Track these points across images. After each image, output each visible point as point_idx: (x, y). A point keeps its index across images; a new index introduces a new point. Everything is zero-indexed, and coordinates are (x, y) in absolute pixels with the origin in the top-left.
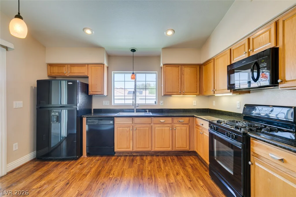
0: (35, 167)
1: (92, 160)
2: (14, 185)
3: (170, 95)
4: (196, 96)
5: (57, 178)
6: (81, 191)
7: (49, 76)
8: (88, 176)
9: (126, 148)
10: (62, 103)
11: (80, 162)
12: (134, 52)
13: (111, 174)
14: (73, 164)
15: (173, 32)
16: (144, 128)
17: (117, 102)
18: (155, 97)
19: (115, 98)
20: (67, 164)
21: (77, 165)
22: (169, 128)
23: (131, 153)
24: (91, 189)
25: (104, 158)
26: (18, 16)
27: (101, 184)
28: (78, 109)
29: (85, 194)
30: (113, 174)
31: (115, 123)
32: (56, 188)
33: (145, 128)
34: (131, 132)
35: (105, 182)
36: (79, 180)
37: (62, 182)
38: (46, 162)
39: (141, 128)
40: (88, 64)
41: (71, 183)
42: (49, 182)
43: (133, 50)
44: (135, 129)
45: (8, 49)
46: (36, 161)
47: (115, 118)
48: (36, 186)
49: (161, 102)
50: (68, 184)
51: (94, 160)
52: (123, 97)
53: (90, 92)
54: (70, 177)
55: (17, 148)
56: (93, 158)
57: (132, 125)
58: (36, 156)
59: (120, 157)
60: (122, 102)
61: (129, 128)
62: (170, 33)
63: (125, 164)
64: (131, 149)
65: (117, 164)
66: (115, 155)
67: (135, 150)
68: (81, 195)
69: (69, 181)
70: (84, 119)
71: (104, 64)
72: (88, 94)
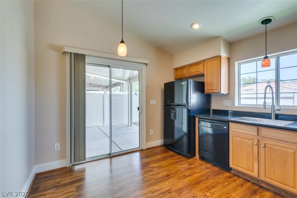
0: (160, 151)
1: (201, 165)
2: (144, 158)
5: (166, 166)
6: (172, 189)
7: (175, 79)
8: (187, 179)
9: (247, 170)
11: (190, 162)
13: (210, 192)
14: (184, 160)
16: (283, 149)
17: (243, 102)
19: (242, 96)
20: (179, 158)
21: (185, 163)
23: (257, 181)
24: (180, 194)
25: (216, 169)
27: (192, 195)
28: (189, 108)
29: (173, 194)
30: (213, 194)
31: (230, 129)
32: (159, 175)
33: (285, 149)
34: (256, 148)
35: (197, 196)
36: (178, 178)
37: (165, 172)
38: (168, 150)
39: (275, 147)
40: (204, 61)
41: (170, 177)
42: (159, 167)
43: (266, 21)
44: (263, 146)
45: (147, 64)
46: (164, 147)
48: (152, 165)
50: (168, 176)
51: (203, 167)
52: (255, 96)
53: (207, 91)
54: (174, 171)
55: (152, 134)
56: (203, 163)
57: (258, 138)
58: (164, 143)
59: (236, 178)
60: (253, 102)
61: (252, 142)
64: (255, 175)
65: (226, 183)
66: (232, 171)
67: (263, 178)
68: (170, 193)
69: (171, 174)
70: (197, 119)
71: (220, 57)
72: (204, 93)
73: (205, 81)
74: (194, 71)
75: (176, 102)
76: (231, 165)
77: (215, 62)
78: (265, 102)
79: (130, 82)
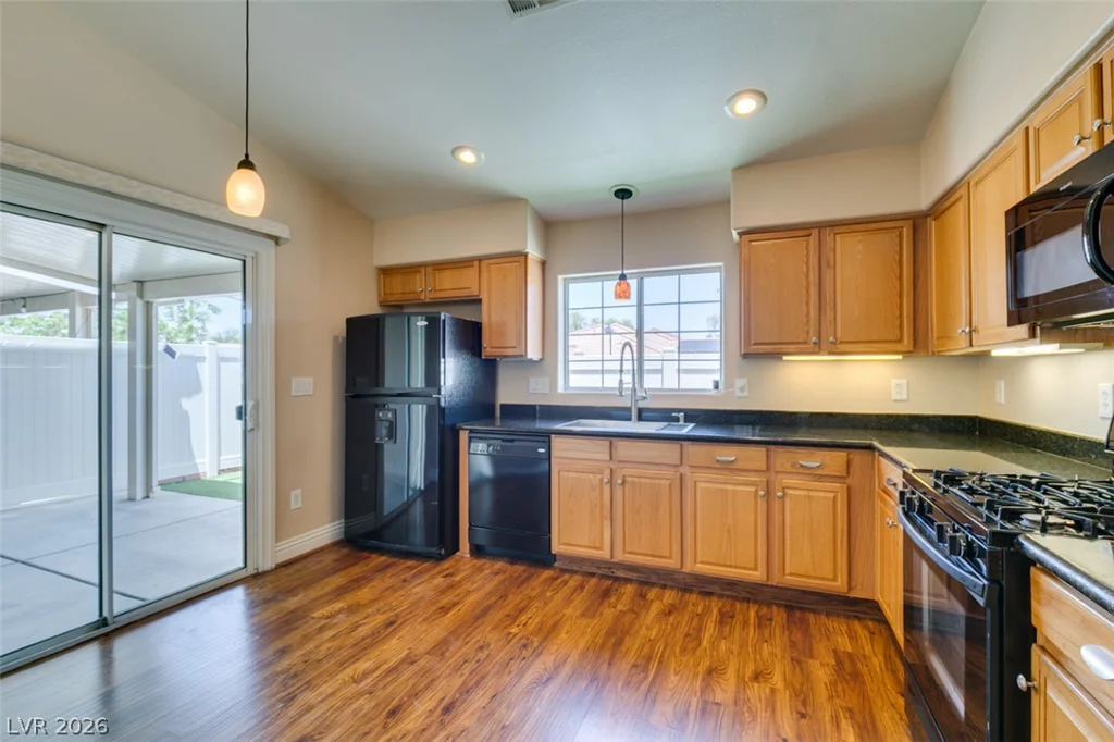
0: (335, 561)
1: (480, 569)
3: (776, 356)
4: (900, 357)
5: (372, 602)
6: (417, 652)
7: (382, 304)
8: (449, 615)
9: (590, 547)
10: (413, 385)
11: (447, 569)
12: (625, 201)
13: (517, 623)
14: (427, 570)
15: (761, 100)
16: (653, 481)
17: (576, 381)
18: (717, 365)
19: (572, 366)
20: (411, 568)
21: (433, 577)
22: (753, 489)
23: (610, 568)
24: (442, 654)
25: (519, 568)
26: (246, 164)
27: (476, 646)
28: (442, 404)
29: (422, 662)
30: (524, 625)
31: (554, 453)
32: (360, 629)
33: (657, 481)
34: (607, 489)
35: (489, 645)
36: (425, 620)
37: (379, 616)
38: (365, 554)
39: (643, 480)
40: (480, 259)
41: (401, 624)
42: (352, 610)
43: (623, 194)
44: (620, 481)
45: (280, 242)
46: (343, 547)
47: (553, 436)
48: (321, 611)
49: (740, 382)
50: (392, 623)
51: (487, 572)
52: (598, 366)
53: (488, 350)
54: (405, 607)
55: (299, 505)
56: (484, 564)
57: (612, 465)
58: (346, 532)
59: (566, 576)
60: (593, 382)
61: (599, 476)
62: (746, 105)
63: (576, 602)
64: (605, 554)
65: (549, 594)
66: (556, 564)
67: (620, 557)
68: (412, 663)
69: (397, 616)
70: (464, 436)
71: (526, 255)
72: (480, 356)
73: (485, 320)
74: (449, 284)
75: (391, 382)
76: (556, 548)
77: (511, 267)
78: (621, 381)
79: (141, 295)
